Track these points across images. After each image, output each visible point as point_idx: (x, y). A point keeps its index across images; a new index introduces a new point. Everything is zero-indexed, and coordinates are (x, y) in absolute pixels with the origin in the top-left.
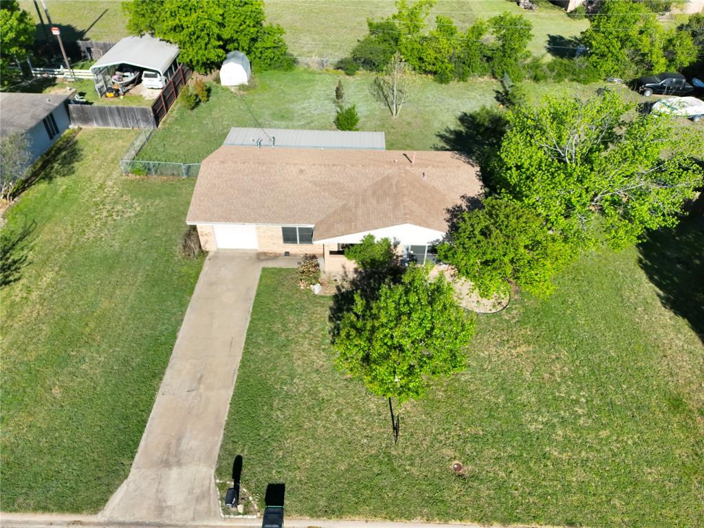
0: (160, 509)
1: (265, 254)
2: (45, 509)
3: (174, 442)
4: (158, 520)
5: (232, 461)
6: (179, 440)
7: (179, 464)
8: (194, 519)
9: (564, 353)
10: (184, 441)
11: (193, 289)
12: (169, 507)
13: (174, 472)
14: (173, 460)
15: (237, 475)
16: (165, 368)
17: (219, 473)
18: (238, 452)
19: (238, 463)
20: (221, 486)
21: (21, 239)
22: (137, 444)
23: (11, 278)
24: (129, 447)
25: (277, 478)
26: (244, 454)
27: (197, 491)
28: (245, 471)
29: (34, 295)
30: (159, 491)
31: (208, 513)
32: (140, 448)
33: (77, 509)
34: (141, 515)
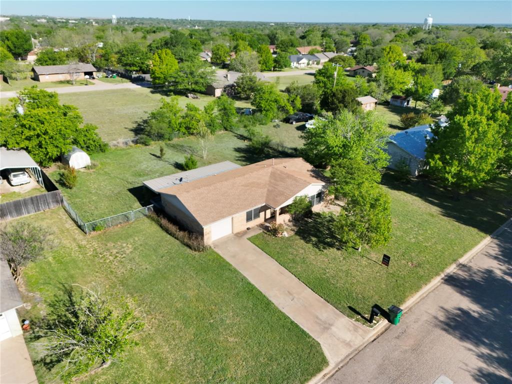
0: (348, 344)
1: (238, 233)
3: (318, 321)
4: (353, 349)
5: (348, 309)
6: (317, 318)
7: (331, 325)
8: (364, 339)
10: (320, 317)
11: (227, 263)
12: (350, 341)
13: (333, 328)
14: (327, 326)
15: (357, 313)
17: (350, 317)
18: (346, 306)
19: (350, 308)
20: (357, 320)
24: (302, 335)
25: (371, 304)
26: (349, 305)
27: (351, 328)
28: (358, 309)
30: (338, 339)
31: (366, 332)
32: (308, 332)
33: (319, 370)
34: (344, 352)
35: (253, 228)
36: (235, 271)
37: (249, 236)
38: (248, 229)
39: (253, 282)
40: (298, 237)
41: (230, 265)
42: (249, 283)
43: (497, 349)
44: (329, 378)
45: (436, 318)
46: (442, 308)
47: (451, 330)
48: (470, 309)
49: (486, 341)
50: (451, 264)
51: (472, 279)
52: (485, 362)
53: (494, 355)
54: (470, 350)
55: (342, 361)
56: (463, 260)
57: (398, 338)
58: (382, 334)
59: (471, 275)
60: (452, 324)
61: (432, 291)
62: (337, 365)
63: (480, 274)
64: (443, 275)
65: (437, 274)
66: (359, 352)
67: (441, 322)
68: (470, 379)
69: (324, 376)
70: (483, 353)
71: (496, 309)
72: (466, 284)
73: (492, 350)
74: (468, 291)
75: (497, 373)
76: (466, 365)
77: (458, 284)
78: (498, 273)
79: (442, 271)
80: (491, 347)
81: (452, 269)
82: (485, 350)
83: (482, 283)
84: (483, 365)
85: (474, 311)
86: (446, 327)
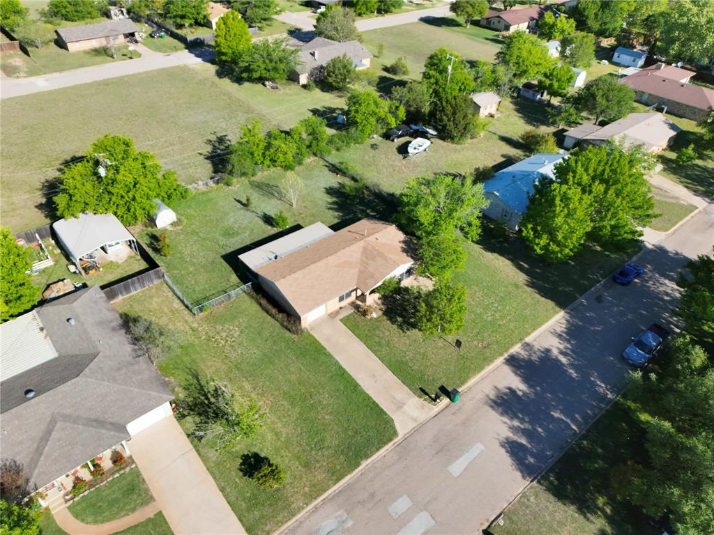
0: (415, 420)
1: (332, 313)
2: (381, 447)
3: (394, 401)
4: (418, 423)
5: (419, 391)
6: (394, 398)
7: (404, 404)
8: (428, 414)
9: (475, 288)
10: (396, 397)
11: (322, 347)
12: (417, 417)
13: (405, 407)
14: (400, 405)
15: (426, 393)
16: (355, 381)
17: (419, 397)
18: (418, 387)
19: (421, 389)
20: (425, 400)
21: (198, 380)
24: (382, 412)
25: (439, 385)
26: (420, 386)
27: (419, 407)
28: (427, 391)
29: (254, 396)
30: (408, 416)
31: (430, 409)
32: (385, 410)
33: (391, 440)
34: (411, 425)
35: (345, 307)
36: (329, 355)
37: (342, 316)
38: (341, 308)
39: (344, 366)
40: (385, 318)
41: (325, 349)
42: (341, 367)
43: (526, 422)
44: (398, 445)
45: (488, 396)
46: (495, 387)
47: (496, 407)
48: (518, 388)
49: (520, 415)
50: (516, 343)
51: (530, 359)
52: (513, 433)
53: (522, 426)
54: (505, 423)
55: (408, 433)
56: (528, 339)
57: (453, 414)
58: (443, 410)
59: (530, 355)
60: (499, 401)
61: (493, 372)
62: (404, 436)
63: (539, 353)
64: (506, 355)
65: (501, 354)
66: (422, 425)
67: (491, 399)
68: (497, 445)
69: (394, 444)
70: (514, 426)
71: (538, 388)
72: (523, 364)
73: (522, 423)
74: (522, 371)
75: (519, 440)
76: (498, 435)
77: (516, 364)
78: (555, 352)
79: (506, 351)
80: (522, 421)
81: (516, 349)
82: (516, 423)
83: (537, 363)
84: (511, 435)
85: (520, 390)
86: (493, 404)
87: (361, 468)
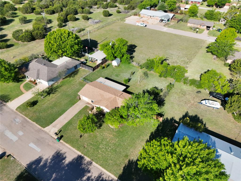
1: (89, 103)
2: (39, 125)
4: (49, 133)
5: (60, 130)
6: (57, 125)
7: (55, 127)
9: (117, 140)
11: (74, 104)
12: (51, 132)
13: (54, 128)
15: (59, 132)
16: (62, 115)
17: (58, 131)
18: (62, 130)
21: (59, 87)
22: (53, 123)
23: (55, 93)
24: (51, 123)
25: (63, 135)
28: (61, 132)
29: (55, 97)
30: (51, 129)
36: (71, 107)
37: (88, 105)
38: (91, 104)
39: (67, 111)
45: (61, 150)
46: (66, 153)
47: (56, 154)
49: (53, 162)
50: (90, 158)
51: (82, 164)
52: (45, 160)
54: (49, 157)
55: (45, 131)
56: (94, 163)
57: (53, 141)
58: (54, 138)
59: (85, 164)
60: (59, 154)
61: (73, 151)
65: (82, 153)
68: (40, 155)
69: (41, 128)
71: (67, 168)
74: (75, 162)
75: (42, 162)
76: (44, 155)
77: (79, 159)
78: (89, 175)
81: (87, 159)
82: (49, 161)
83: (81, 167)
85: (65, 161)
86: (57, 152)
87: (33, 123)
